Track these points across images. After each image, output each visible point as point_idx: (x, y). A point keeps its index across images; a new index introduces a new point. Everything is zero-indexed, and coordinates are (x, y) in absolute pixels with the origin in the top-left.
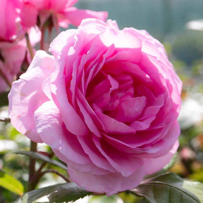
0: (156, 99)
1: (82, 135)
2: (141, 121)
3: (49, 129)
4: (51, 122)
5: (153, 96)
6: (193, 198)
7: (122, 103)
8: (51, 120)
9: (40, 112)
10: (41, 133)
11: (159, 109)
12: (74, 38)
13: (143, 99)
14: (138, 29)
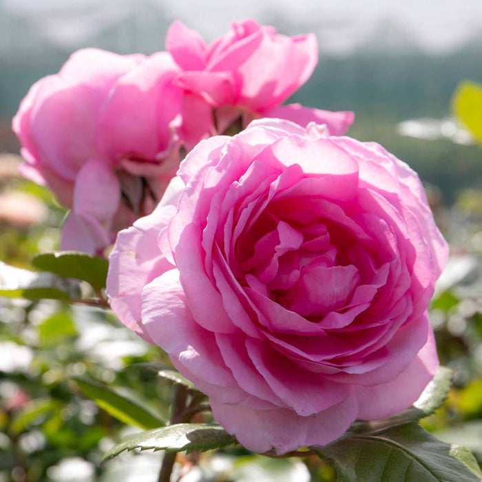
0: (376, 272)
1: (224, 332)
2: (342, 312)
3: (165, 317)
4: (171, 306)
5: (372, 267)
6: (431, 472)
7: (305, 276)
8: (171, 301)
9: (153, 287)
10: (150, 324)
11: (376, 291)
12: (220, 151)
13: (351, 270)
14: (362, 140)
